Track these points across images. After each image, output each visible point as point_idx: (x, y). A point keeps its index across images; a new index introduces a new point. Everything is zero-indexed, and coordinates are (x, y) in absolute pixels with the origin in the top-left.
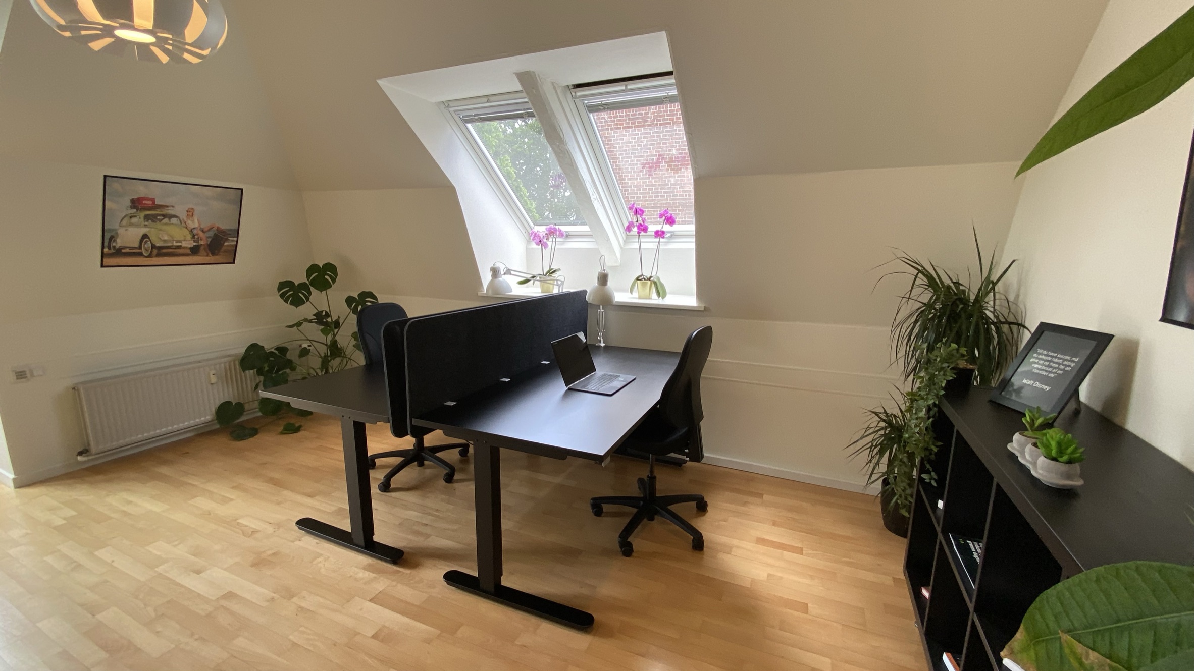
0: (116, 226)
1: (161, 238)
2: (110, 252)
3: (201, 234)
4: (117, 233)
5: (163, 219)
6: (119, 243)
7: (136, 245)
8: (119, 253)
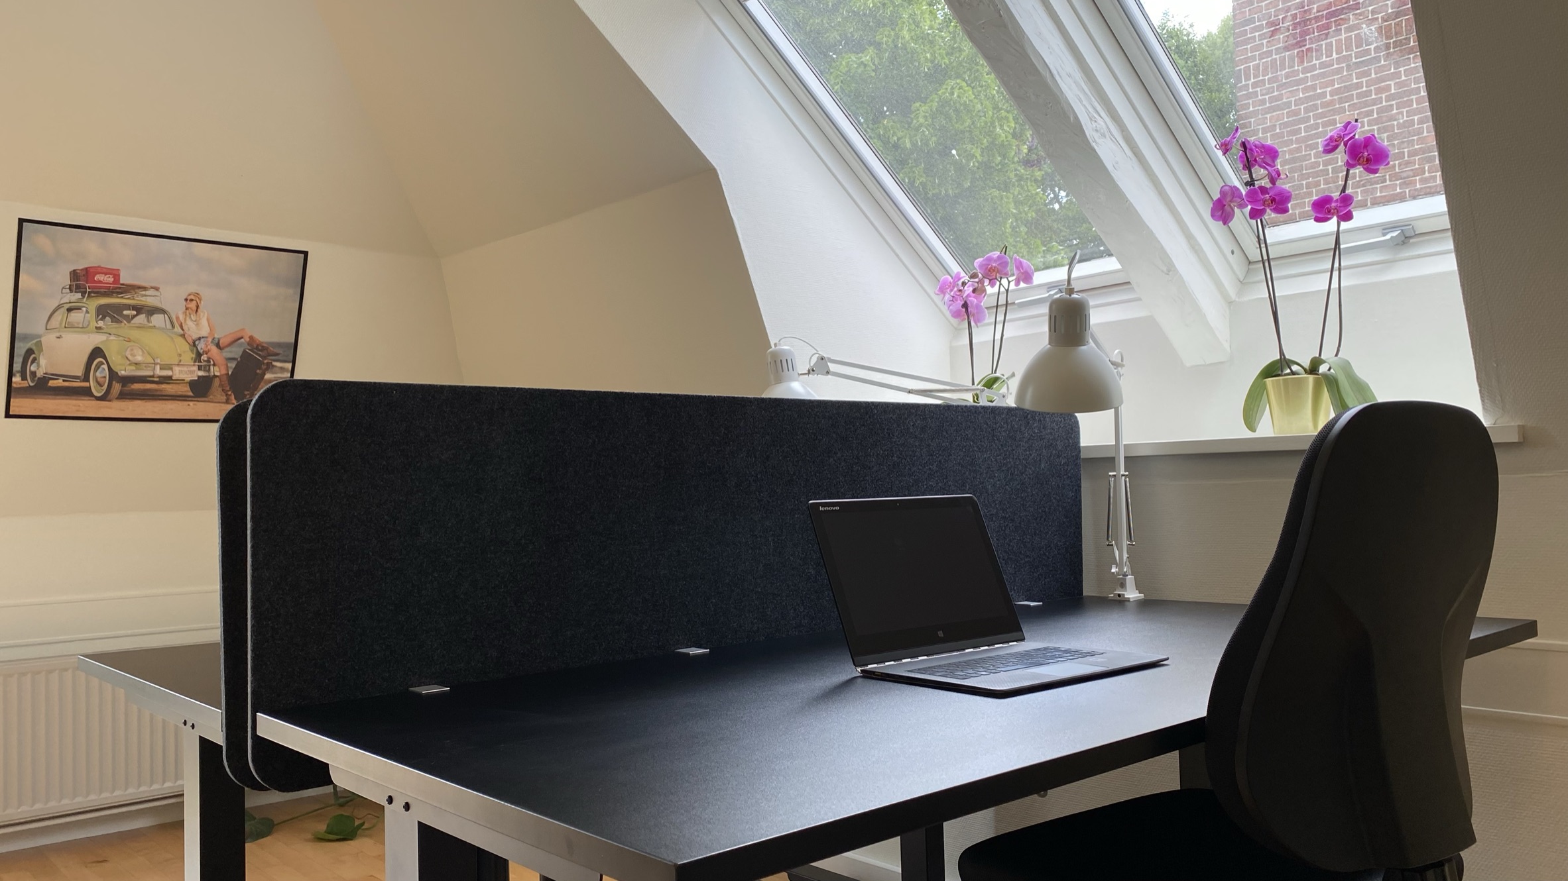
0: (40, 329)
1: (130, 357)
2: (25, 384)
3: (214, 349)
4: (39, 344)
5: (134, 316)
6: (42, 367)
7: (79, 372)
8: (42, 387)
